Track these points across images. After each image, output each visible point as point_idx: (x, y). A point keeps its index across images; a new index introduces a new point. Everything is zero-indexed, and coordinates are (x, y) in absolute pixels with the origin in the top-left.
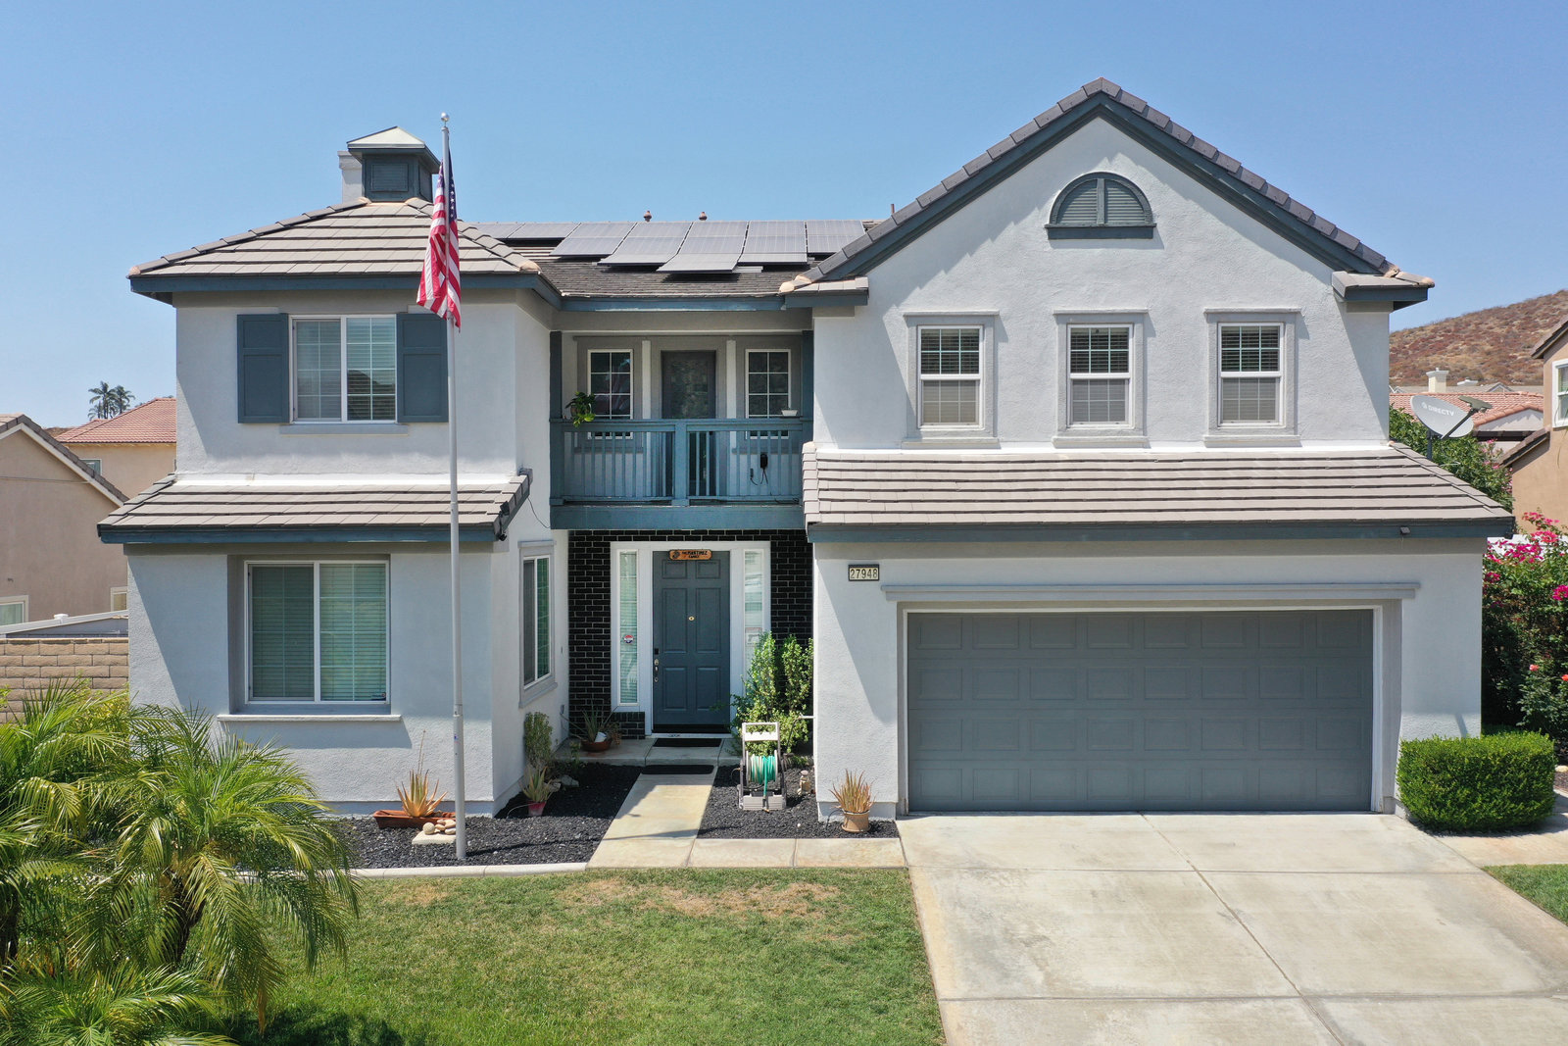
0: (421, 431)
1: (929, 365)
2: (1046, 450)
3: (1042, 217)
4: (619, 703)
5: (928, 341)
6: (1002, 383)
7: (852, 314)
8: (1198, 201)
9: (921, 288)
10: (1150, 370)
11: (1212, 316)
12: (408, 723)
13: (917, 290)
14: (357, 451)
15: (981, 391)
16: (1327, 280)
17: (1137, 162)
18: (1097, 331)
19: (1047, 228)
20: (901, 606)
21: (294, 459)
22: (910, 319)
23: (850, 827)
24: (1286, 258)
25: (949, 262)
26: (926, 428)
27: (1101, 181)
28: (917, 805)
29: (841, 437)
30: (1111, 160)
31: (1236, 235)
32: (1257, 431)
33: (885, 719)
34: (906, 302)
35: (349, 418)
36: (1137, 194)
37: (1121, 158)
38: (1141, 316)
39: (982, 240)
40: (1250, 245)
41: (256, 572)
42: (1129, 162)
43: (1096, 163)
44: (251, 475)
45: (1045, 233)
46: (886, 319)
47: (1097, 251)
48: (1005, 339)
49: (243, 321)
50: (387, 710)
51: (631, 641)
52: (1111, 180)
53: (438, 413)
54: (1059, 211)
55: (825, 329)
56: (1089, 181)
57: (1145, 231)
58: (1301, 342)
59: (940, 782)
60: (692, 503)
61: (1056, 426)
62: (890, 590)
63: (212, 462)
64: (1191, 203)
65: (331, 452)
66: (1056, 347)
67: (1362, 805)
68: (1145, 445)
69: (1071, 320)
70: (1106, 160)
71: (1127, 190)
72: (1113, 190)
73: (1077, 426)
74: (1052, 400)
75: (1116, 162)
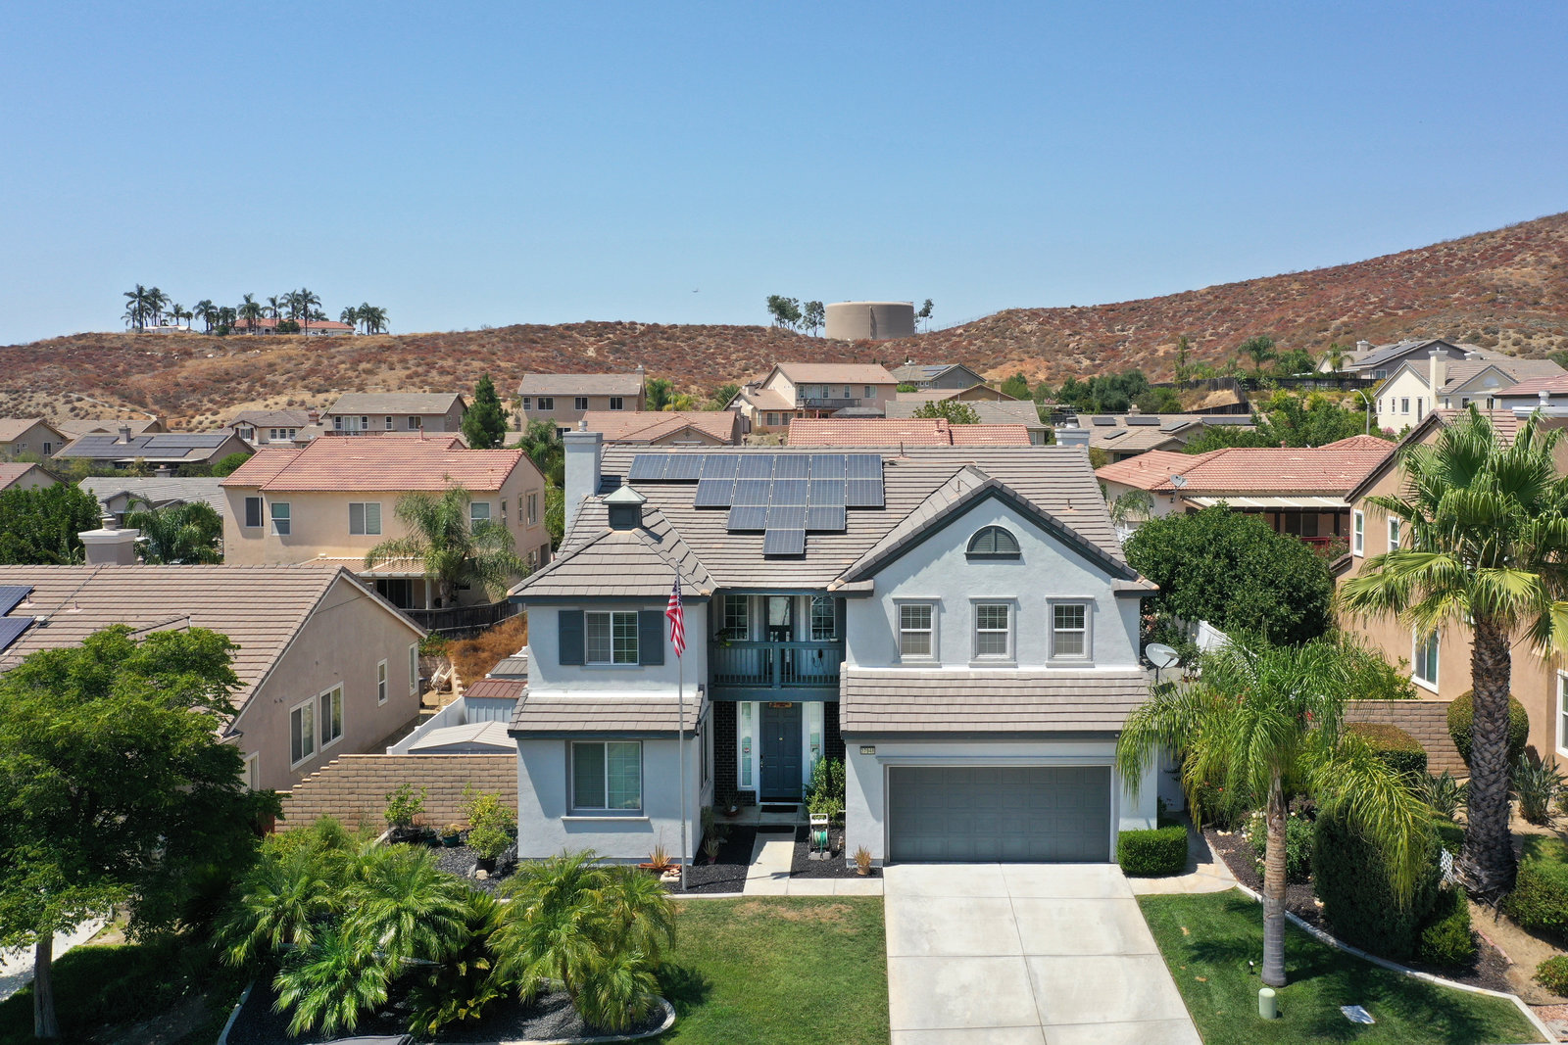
0: (650, 670)
1: (905, 624)
2: (963, 669)
3: (963, 548)
4: (742, 786)
5: (905, 611)
6: (943, 634)
7: (865, 602)
8: (1044, 541)
9: (901, 585)
10: (1018, 627)
11: (1050, 601)
12: (652, 821)
13: (899, 585)
14: (618, 679)
15: (932, 637)
16: (1109, 583)
17: (1012, 521)
18: (991, 607)
19: (966, 554)
20: (885, 766)
21: (587, 683)
22: (896, 601)
23: (860, 872)
24: (1088, 571)
25: (915, 571)
26: (904, 657)
27: (993, 530)
28: (894, 858)
29: (861, 660)
30: (998, 519)
31: (1062, 558)
32: (1072, 660)
33: (878, 820)
34: (894, 592)
35: (614, 662)
36: (1011, 537)
37: (1004, 518)
38: (1014, 601)
39: (931, 561)
40: (1071, 563)
41: (576, 746)
42: (1007, 521)
43: (990, 522)
44: (565, 691)
45: (965, 557)
46: (883, 600)
47: (991, 566)
48: (944, 612)
49: (562, 614)
50: (641, 813)
51: (747, 751)
52: (999, 530)
53: (659, 660)
54: (971, 547)
55: (852, 607)
56: (988, 530)
57: (1016, 557)
58: (1095, 614)
59: (906, 847)
60: (783, 687)
61: (969, 656)
62: (880, 758)
63: (546, 683)
64: (1040, 541)
65: (606, 679)
66: (969, 613)
67: (1106, 860)
68: (1016, 666)
69: (978, 602)
70: (996, 519)
71: (1007, 535)
72: (1000, 536)
73: (981, 656)
74: (968, 642)
75: (1002, 520)
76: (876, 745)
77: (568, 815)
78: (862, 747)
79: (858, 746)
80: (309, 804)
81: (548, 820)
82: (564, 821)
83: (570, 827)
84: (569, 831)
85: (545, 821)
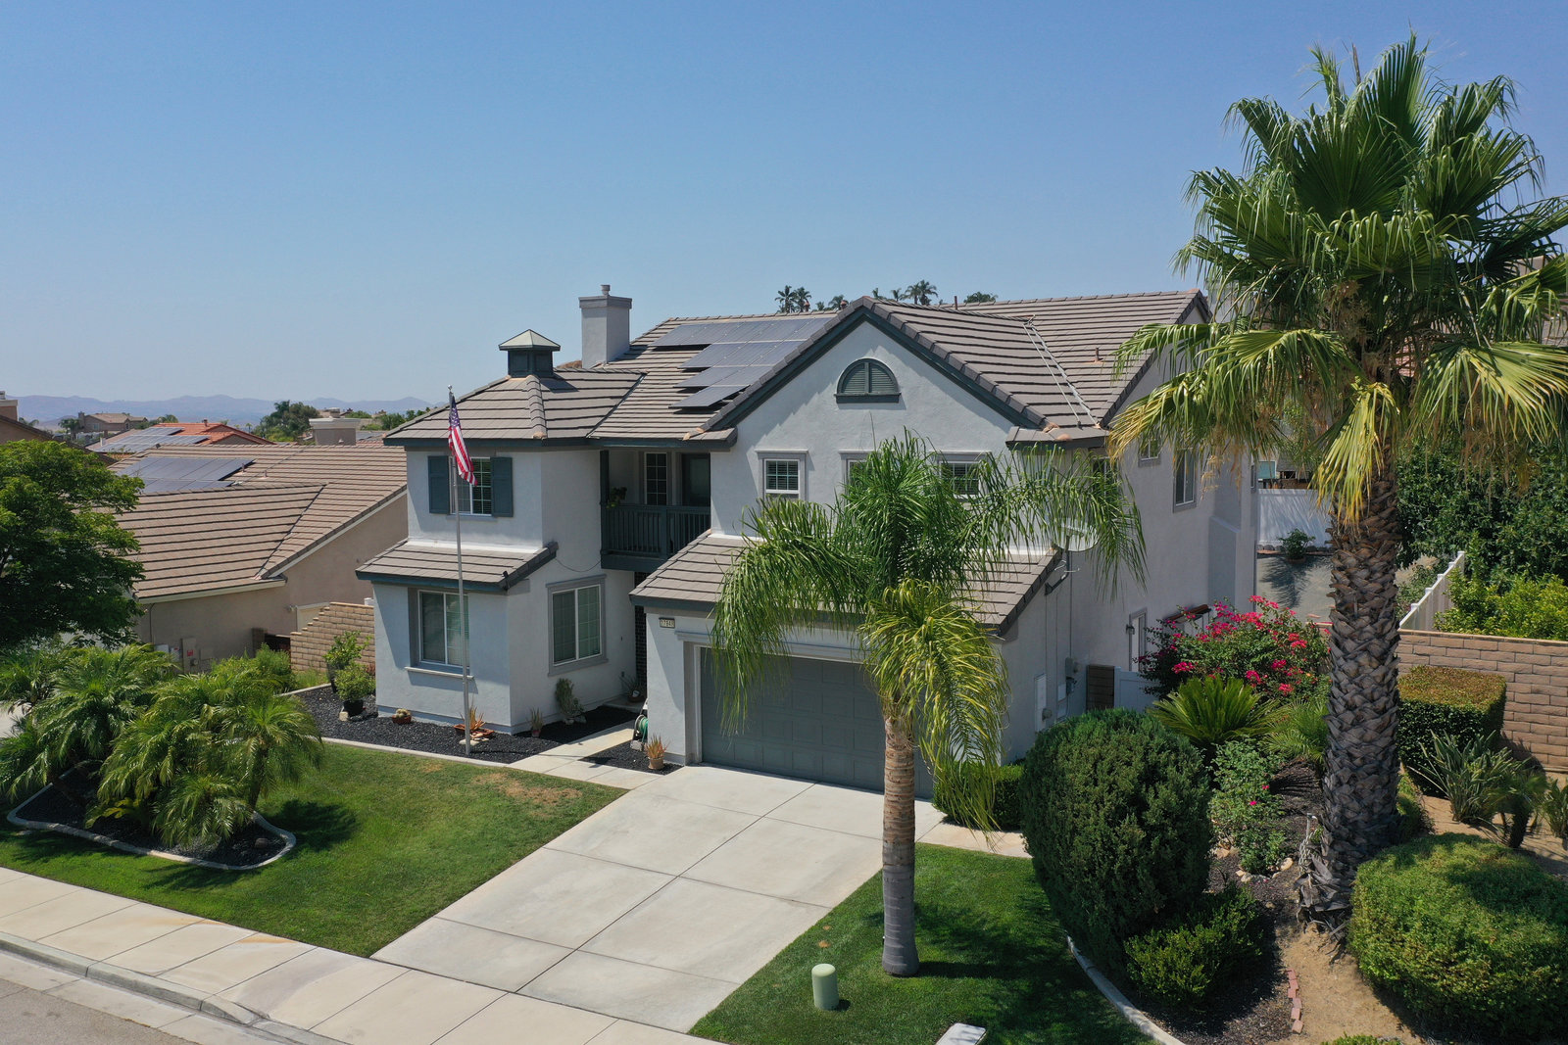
0: (503, 522)
1: (771, 483)
3: (832, 390)
5: (771, 467)
7: (728, 452)
8: (928, 377)
12: (477, 682)
13: (765, 436)
14: (477, 530)
17: (890, 351)
19: (836, 396)
20: (688, 646)
21: (453, 534)
22: (759, 453)
23: (651, 766)
25: (782, 418)
27: (867, 364)
28: (700, 757)
29: (724, 525)
30: (872, 350)
33: (679, 708)
34: (761, 442)
35: (474, 512)
36: (888, 372)
37: (880, 348)
39: (800, 404)
40: (959, 407)
41: (424, 596)
42: (884, 353)
43: (864, 353)
44: (437, 540)
45: (835, 399)
46: (748, 454)
47: (865, 411)
48: (813, 469)
49: (431, 460)
52: (873, 363)
53: (508, 511)
54: (842, 386)
55: (717, 459)
56: (859, 365)
57: (894, 398)
62: (680, 633)
63: (419, 532)
64: (924, 379)
65: (468, 531)
66: (840, 474)
69: (850, 457)
70: (870, 351)
71: (883, 371)
72: (875, 371)
75: (877, 351)
76: (676, 617)
77: (412, 665)
78: (660, 619)
79: (658, 616)
80: (311, 645)
81: (397, 669)
82: (409, 671)
84: (413, 683)
85: (395, 669)
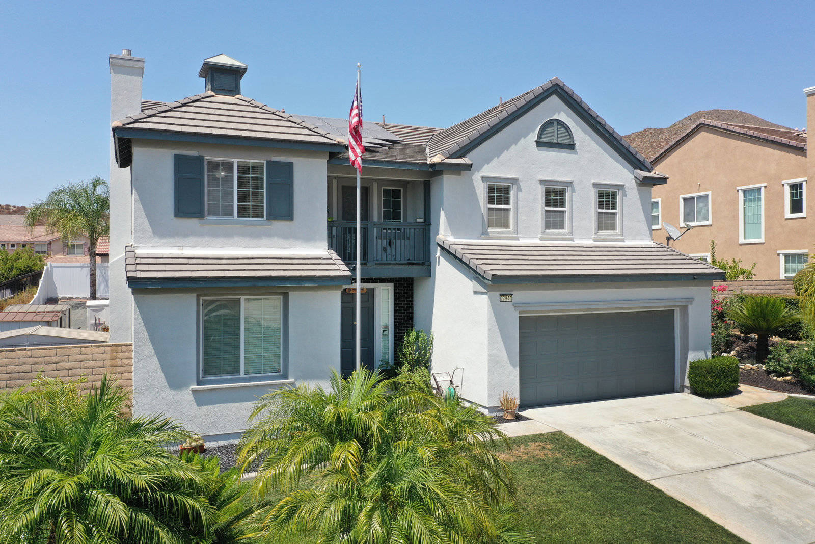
0: (279, 225)
1: (491, 200)
2: (537, 241)
3: (534, 136)
5: (491, 189)
6: (520, 210)
7: (460, 174)
8: (589, 135)
9: (488, 164)
10: (573, 207)
11: (595, 185)
13: (486, 165)
14: (243, 235)
15: (512, 213)
16: (632, 173)
17: (568, 116)
18: (554, 189)
19: (536, 142)
21: (207, 239)
22: (484, 179)
23: (510, 417)
24: (619, 163)
25: (499, 153)
26: (490, 230)
27: (556, 123)
30: (559, 114)
31: (602, 151)
32: (610, 235)
33: (514, 366)
34: (482, 170)
35: (239, 216)
36: (568, 129)
37: (562, 113)
38: (570, 184)
39: (511, 145)
40: (607, 156)
41: (205, 301)
42: (565, 116)
43: (553, 115)
44: (181, 247)
45: (535, 143)
46: (473, 177)
47: (554, 154)
48: (521, 191)
49: (178, 159)
50: (287, 377)
52: (560, 123)
53: (287, 214)
54: (540, 135)
56: (551, 123)
57: (571, 147)
58: (624, 198)
61: (540, 230)
62: (516, 306)
63: (157, 239)
64: (587, 136)
65: (228, 235)
66: (540, 195)
67: (671, 390)
68: (572, 240)
69: (546, 184)
70: (557, 114)
71: (567, 131)
72: (560, 127)
73: (547, 231)
74: (538, 218)
75: (560, 115)
76: (513, 293)
77: (198, 385)
78: (501, 295)
79: (498, 293)
81: (172, 392)
82: (193, 391)
83: (201, 399)
84: (199, 404)
85: (170, 393)
